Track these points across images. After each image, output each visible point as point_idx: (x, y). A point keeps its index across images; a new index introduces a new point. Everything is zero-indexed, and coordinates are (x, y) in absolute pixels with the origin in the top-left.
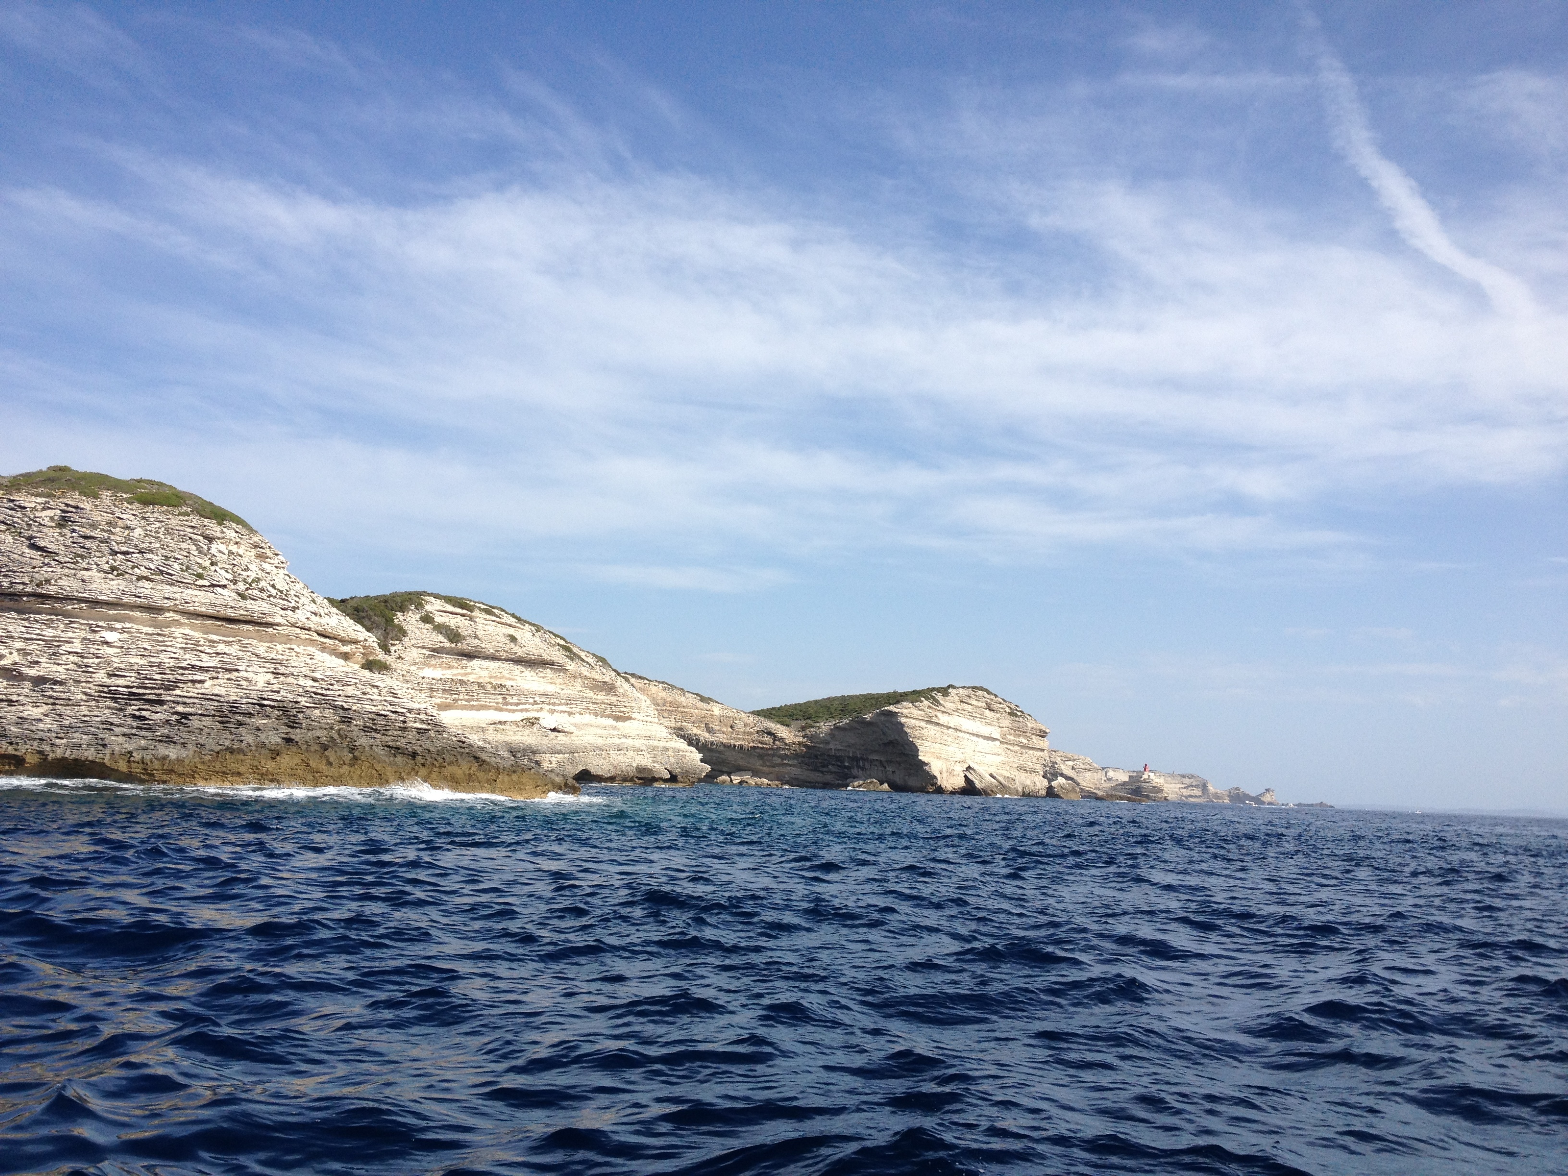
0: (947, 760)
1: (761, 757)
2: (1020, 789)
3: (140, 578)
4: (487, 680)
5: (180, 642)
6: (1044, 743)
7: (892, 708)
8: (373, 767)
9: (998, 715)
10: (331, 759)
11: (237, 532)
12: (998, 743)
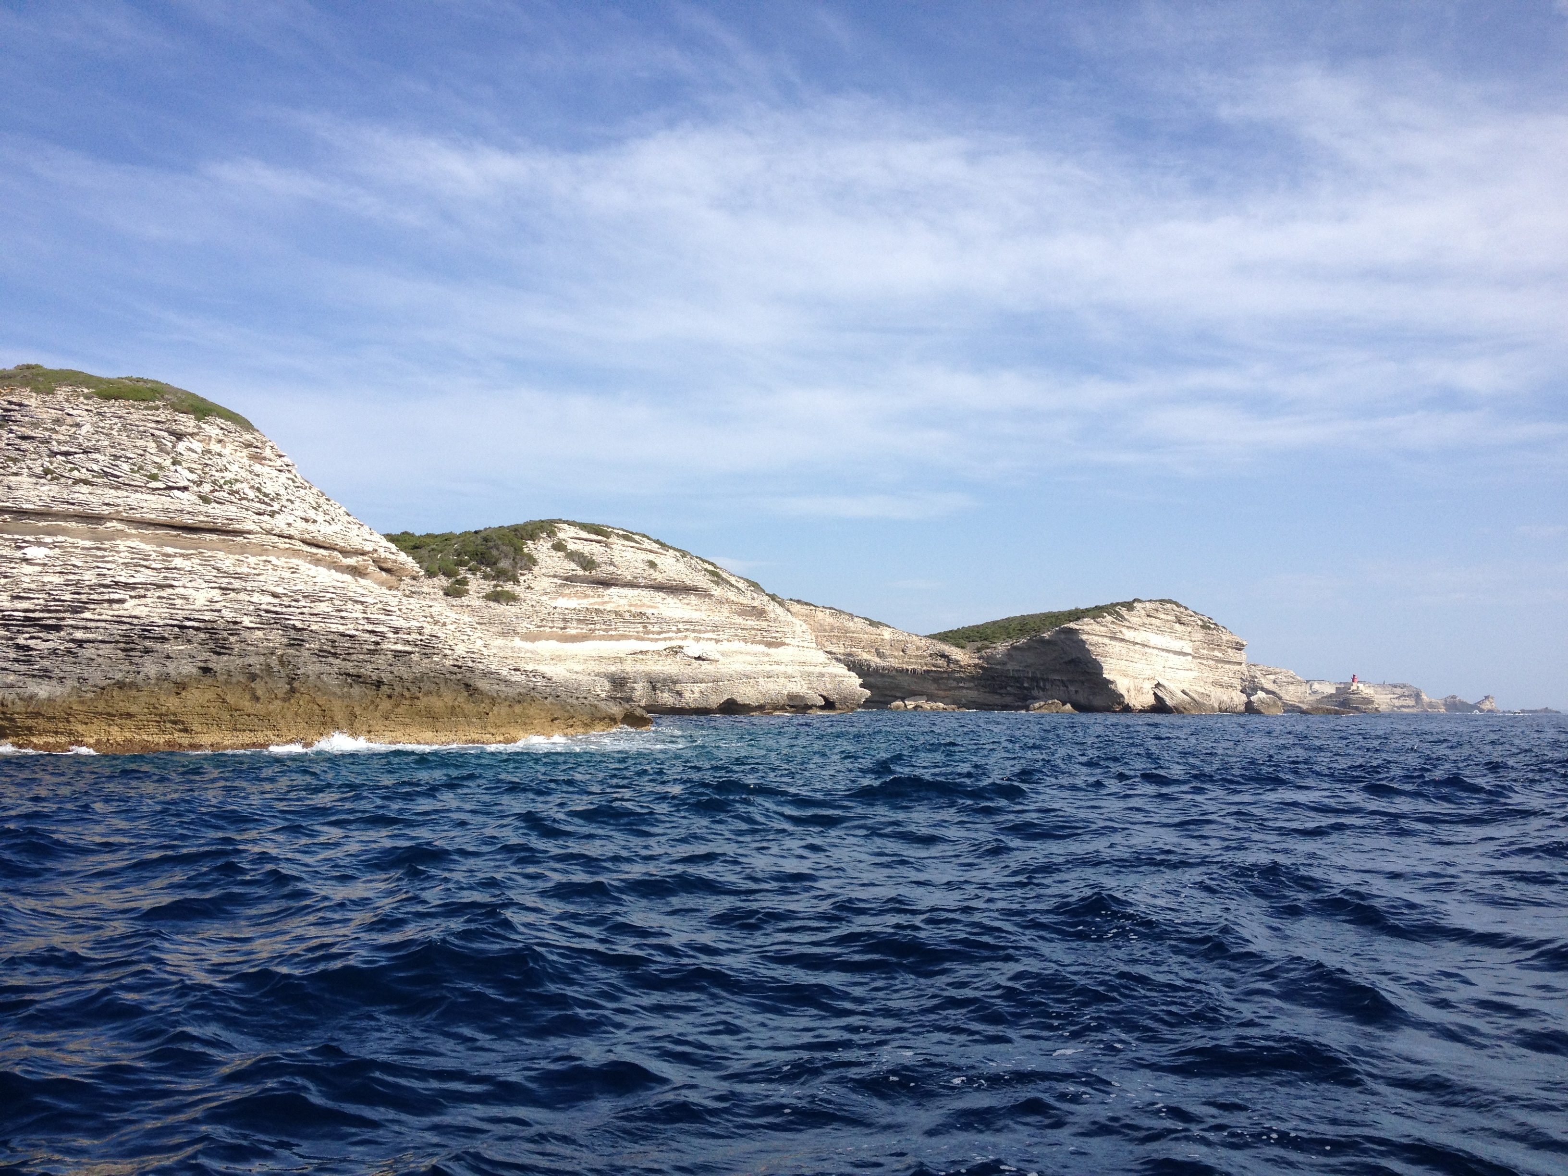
0: (1134, 677)
1: (935, 680)
2: (1216, 705)
3: (77, 482)
4: (627, 608)
5: (124, 557)
6: (1242, 656)
7: (1072, 625)
8: (314, 701)
9: (1189, 629)
10: (259, 693)
11: (222, 429)
12: (1190, 658)
